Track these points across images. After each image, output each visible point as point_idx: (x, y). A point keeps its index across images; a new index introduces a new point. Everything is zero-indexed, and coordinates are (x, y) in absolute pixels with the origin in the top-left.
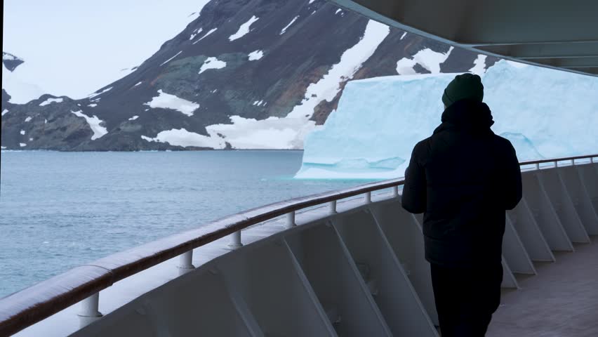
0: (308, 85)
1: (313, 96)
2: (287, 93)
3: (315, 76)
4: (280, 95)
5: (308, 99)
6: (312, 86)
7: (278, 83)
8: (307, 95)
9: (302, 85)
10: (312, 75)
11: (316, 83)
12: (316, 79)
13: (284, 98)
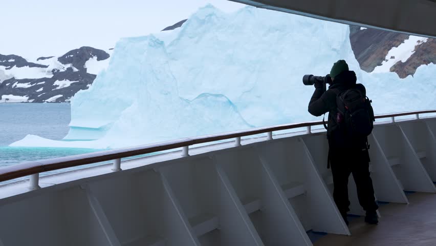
0: (390, 49)
1: (392, 57)
2: (373, 56)
3: (398, 40)
4: (368, 57)
5: (387, 61)
6: (394, 49)
7: (370, 48)
8: (387, 57)
9: (385, 49)
10: (395, 40)
11: (397, 47)
12: (398, 43)
13: (369, 61)
